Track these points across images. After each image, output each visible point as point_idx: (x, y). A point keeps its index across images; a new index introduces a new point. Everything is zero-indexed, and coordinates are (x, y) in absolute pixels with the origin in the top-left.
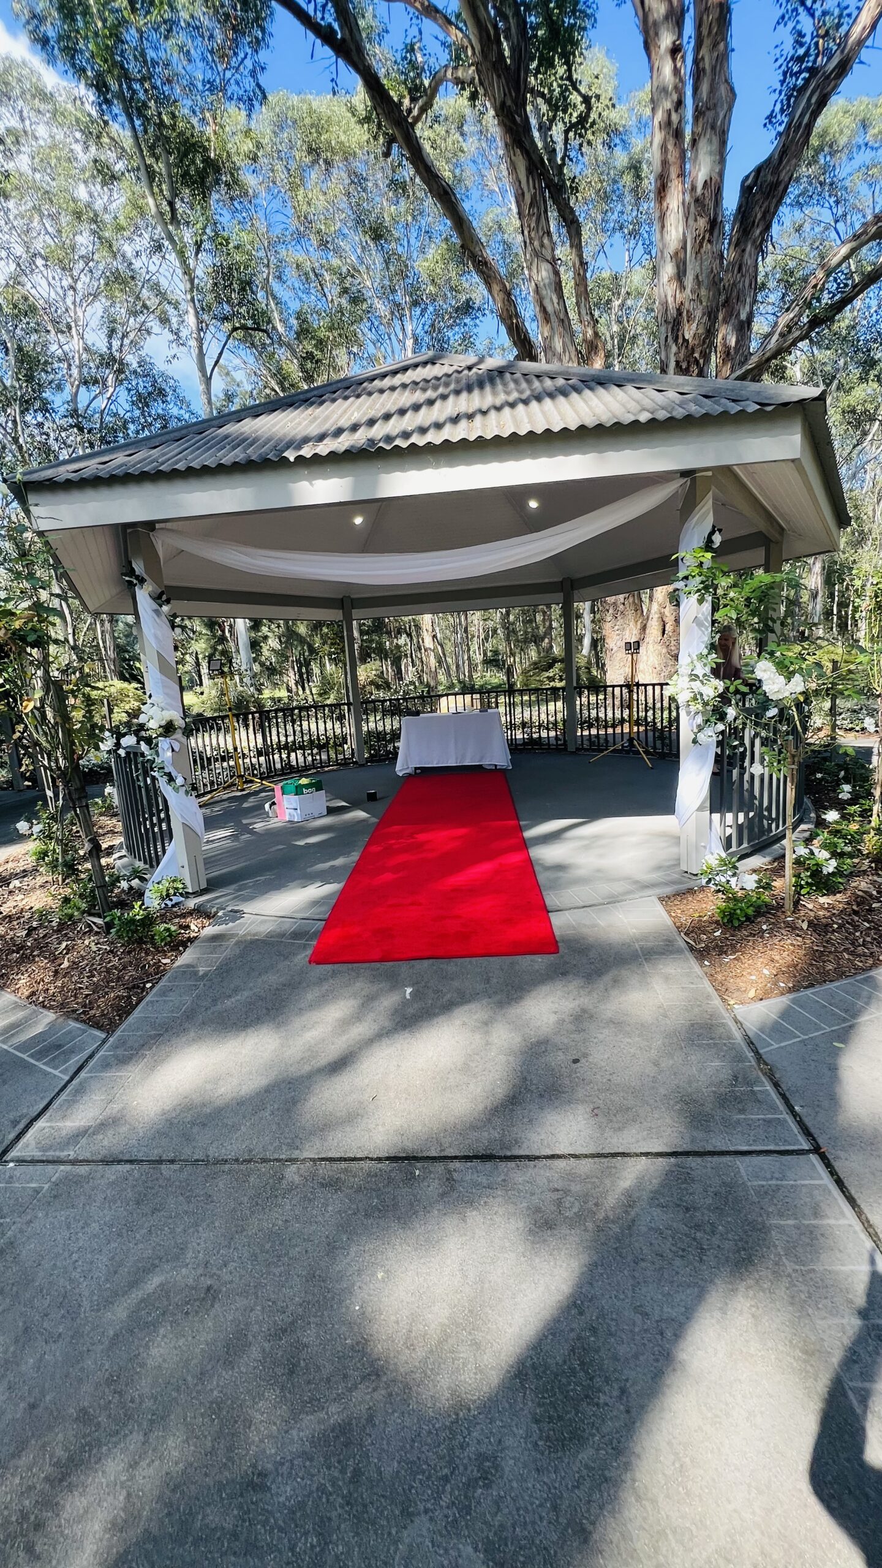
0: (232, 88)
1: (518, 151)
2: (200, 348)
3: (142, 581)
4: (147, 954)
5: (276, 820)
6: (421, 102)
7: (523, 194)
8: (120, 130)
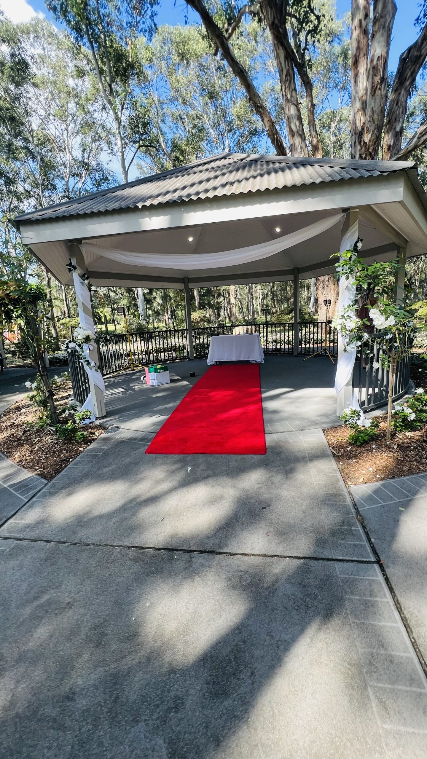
0: (141, 26)
1: (281, 48)
2: (123, 156)
3: (75, 268)
4: (73, 445)
5: (146, 384)
6: (233, 25)
7: (282, 70)
8: (86, 50)
